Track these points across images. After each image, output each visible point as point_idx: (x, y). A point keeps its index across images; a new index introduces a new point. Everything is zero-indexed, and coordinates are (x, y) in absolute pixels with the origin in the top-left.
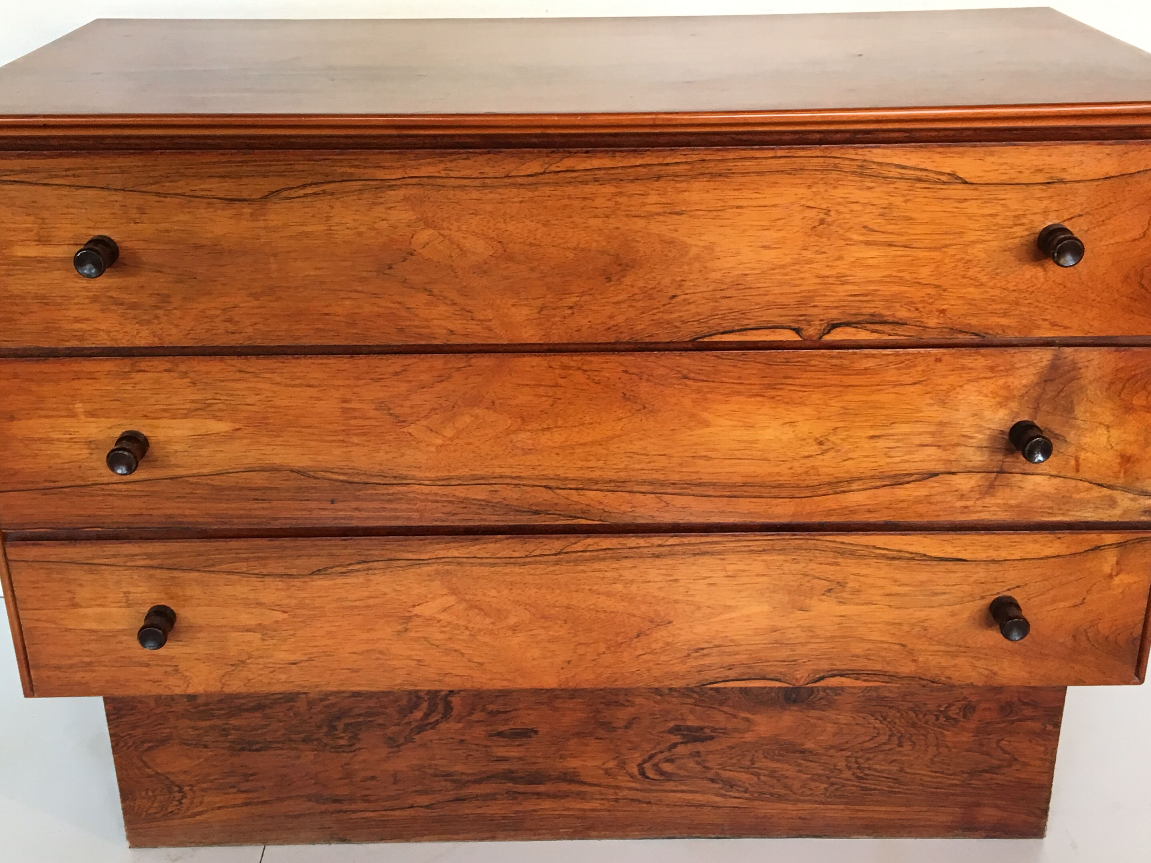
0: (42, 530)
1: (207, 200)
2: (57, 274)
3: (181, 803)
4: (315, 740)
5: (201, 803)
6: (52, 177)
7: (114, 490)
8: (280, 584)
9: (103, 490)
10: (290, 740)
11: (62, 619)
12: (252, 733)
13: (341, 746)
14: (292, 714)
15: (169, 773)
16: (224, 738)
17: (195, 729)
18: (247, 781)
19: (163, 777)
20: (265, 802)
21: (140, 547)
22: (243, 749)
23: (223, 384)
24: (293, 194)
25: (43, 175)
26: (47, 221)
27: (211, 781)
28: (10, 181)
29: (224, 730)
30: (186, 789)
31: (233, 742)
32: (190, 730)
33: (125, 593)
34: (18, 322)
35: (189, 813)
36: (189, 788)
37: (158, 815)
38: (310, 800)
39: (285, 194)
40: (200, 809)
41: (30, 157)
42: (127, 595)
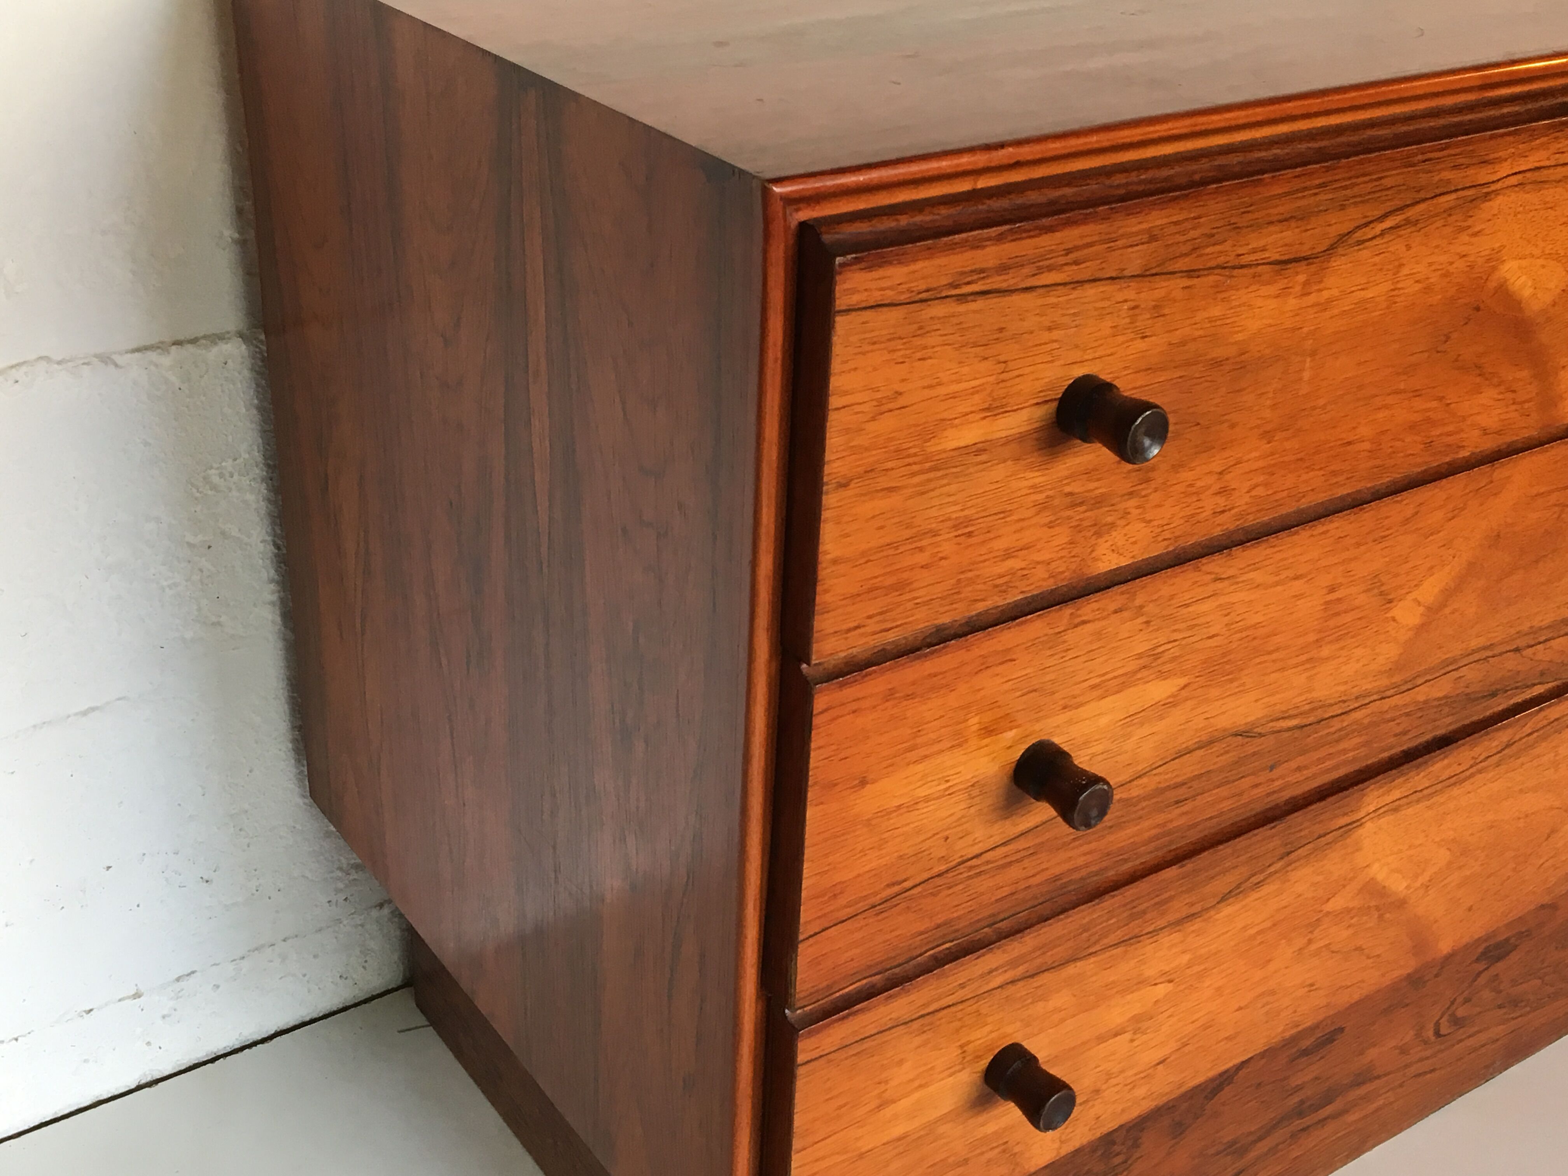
0: (864, 982)
1: (1252, 271)
2: (999, 472)
6: (1040, 271)
7: (988, 862)
8: (1176, 937)
9: (971, 868)
11: (858, 1139)
21: (1004, 952)
23: (1190, 609)
24: (1369, 232)
25: (1026, 271)
26: (1011, 365)
28: (972, 294)
33: (963, 1046)
34: (915, 585)
39: (1358, 235)
41: (1016, 236)
42: (965, 1048)
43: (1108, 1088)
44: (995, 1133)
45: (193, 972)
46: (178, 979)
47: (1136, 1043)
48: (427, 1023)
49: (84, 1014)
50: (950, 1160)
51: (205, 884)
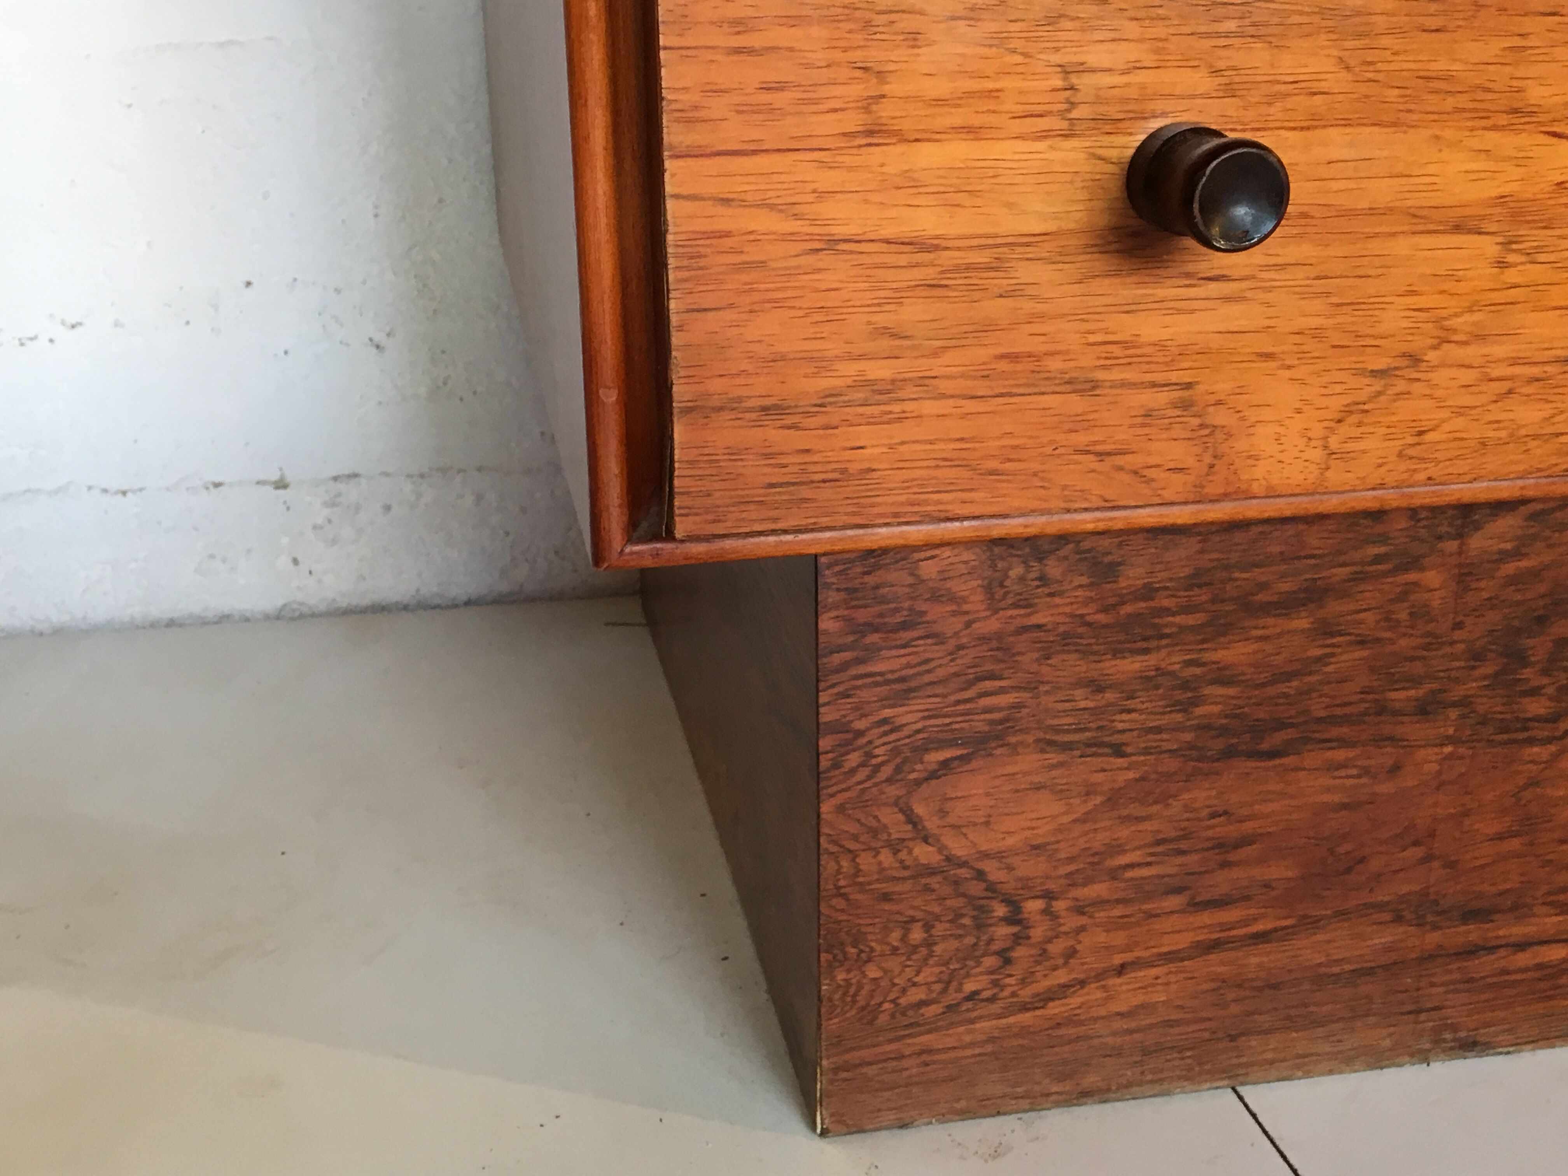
3: (1008, 961)
4: (1454, 705)
5: (1071, 953)
10: (1381, 709)
11: (821, 195)
12: (1270, 691)
13: (1525, 723)
14: (1403, 616)
15: (985, 855)
16: (1179, 717)
17: (1097, 686)
18: (1225, 865)
19: (964, 873)
20: (1262, 937)
22: (1229, 754)
27: (1114, 874)
29: (1185, 685)
30: (1033, 906)
31: (1204, 728)
32: (1079, 693)
33: (1065, 70)
35: (1026, 993)
36: (1039, 904)
37: (930, 1011)
38: (1399, 919)
40: (1062, 977)
42: (1074, 79)
43: (1443, 365)
44: (1160, 346)
45: (356, 475)
46: (336, 479)
47: (1511, 276)
48: (644, 621)
49: (211, 487)
50: (1055, 365)
51: (374, 350)
